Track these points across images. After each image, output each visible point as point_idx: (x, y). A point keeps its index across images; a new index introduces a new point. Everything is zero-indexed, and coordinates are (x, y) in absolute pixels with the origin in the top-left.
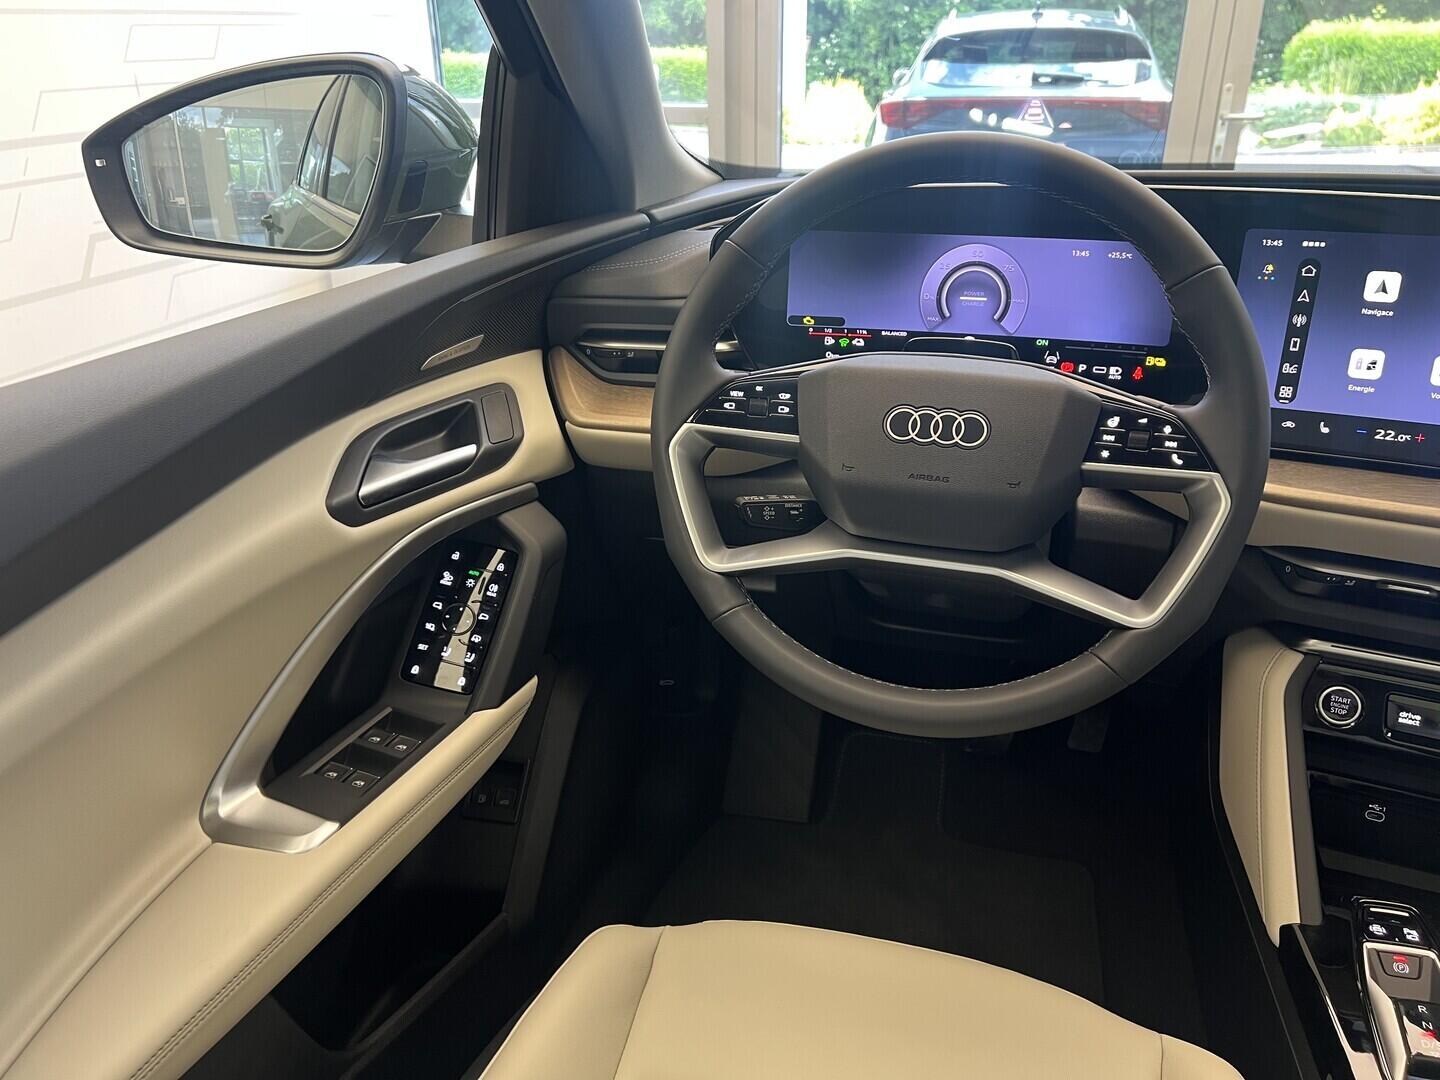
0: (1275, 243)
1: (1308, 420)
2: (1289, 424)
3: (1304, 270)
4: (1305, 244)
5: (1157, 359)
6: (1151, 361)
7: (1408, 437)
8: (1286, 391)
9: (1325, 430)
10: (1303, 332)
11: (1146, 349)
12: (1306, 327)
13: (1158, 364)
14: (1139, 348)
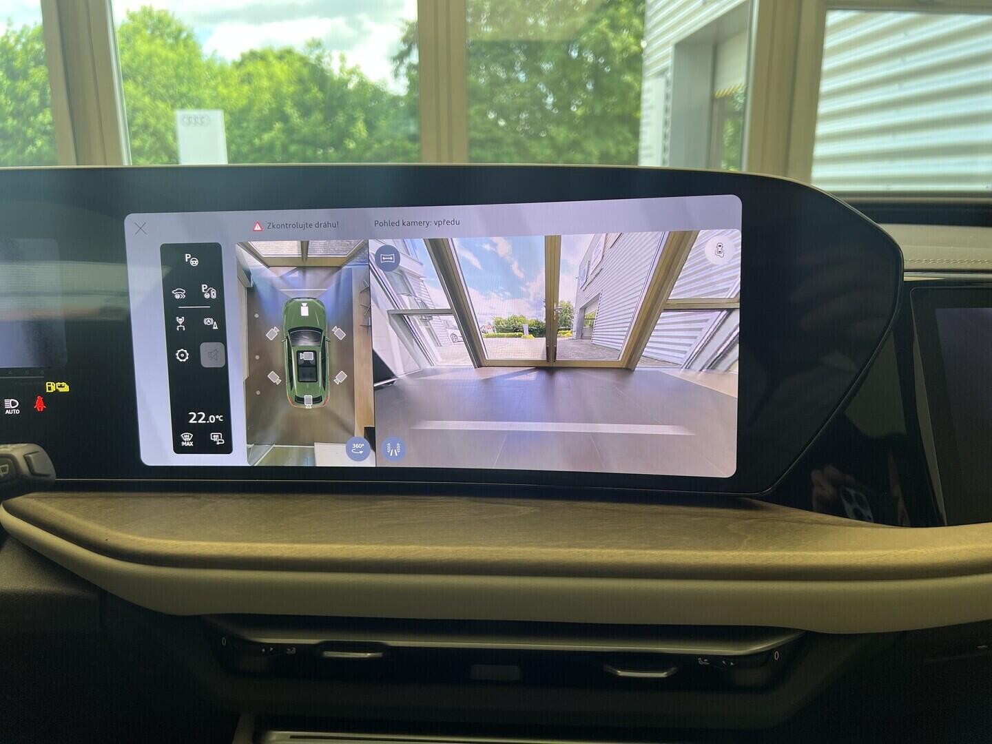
5: (59, 384)
6: (52, 387)
11: (42, 372)
13: (61, 390)
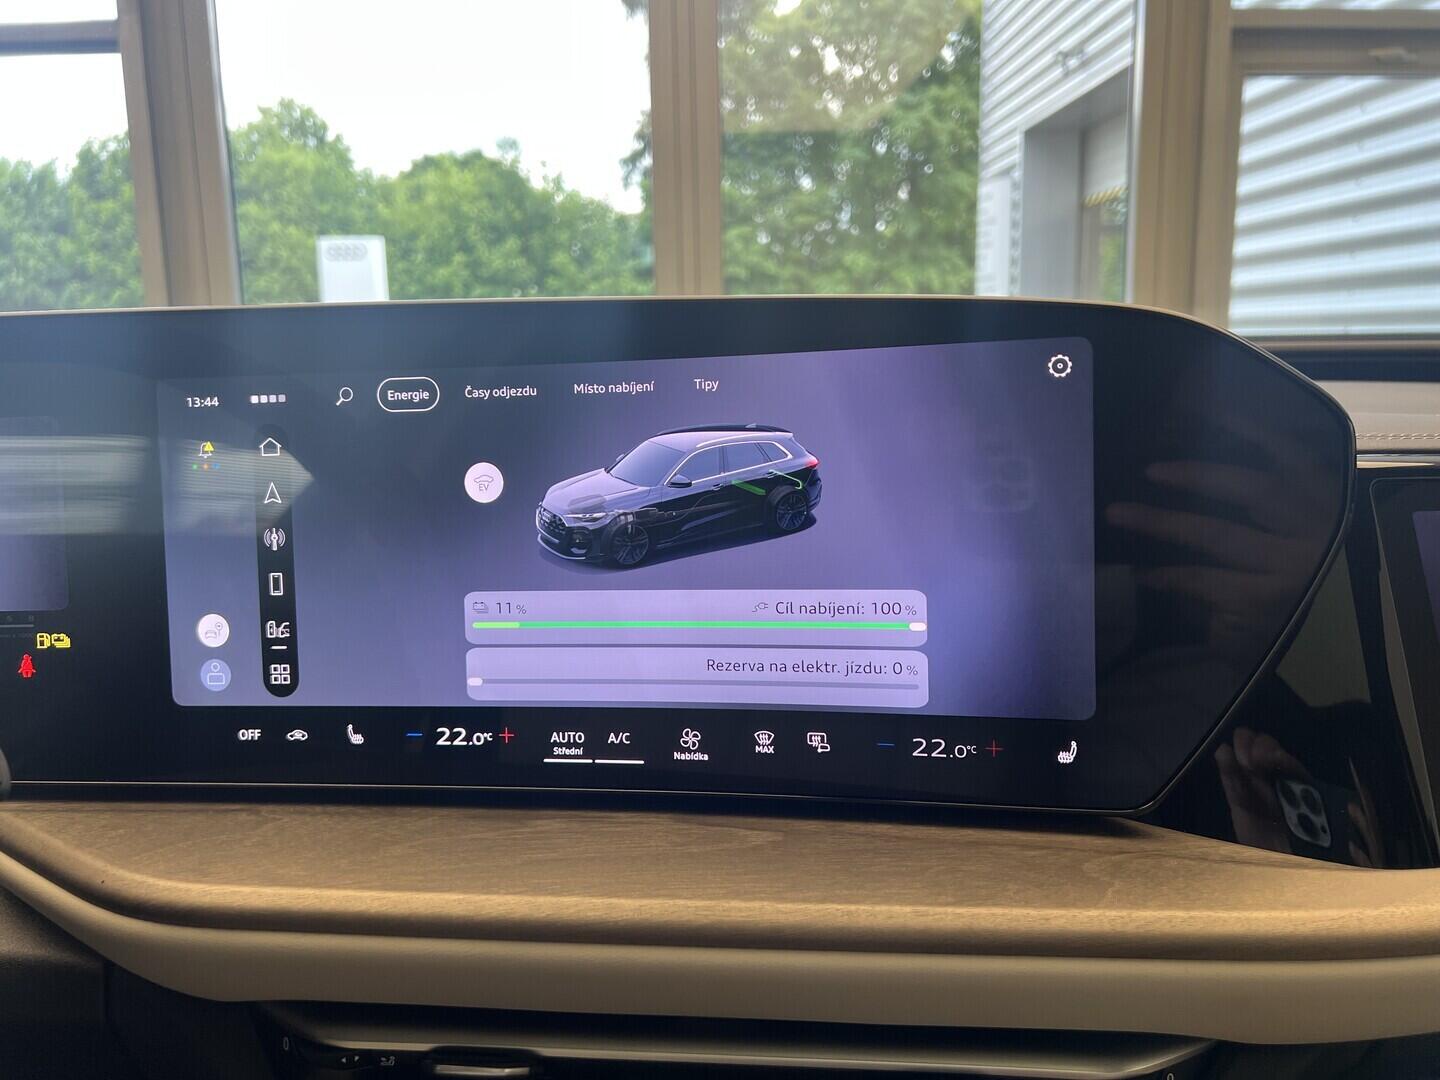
0: (208, 402)
1: (326, 721)
2: (298, 735)
3: (262, 446)
4: (254, 399)
5: (55, 636)
6: (45, 641)
7: (488, 736)
8: (280, 674)
9: (357, 739)
10: (282, 560)
11: (31, 618)
12: (287, 549)
13: (59, 645)
14: (17, 616)
